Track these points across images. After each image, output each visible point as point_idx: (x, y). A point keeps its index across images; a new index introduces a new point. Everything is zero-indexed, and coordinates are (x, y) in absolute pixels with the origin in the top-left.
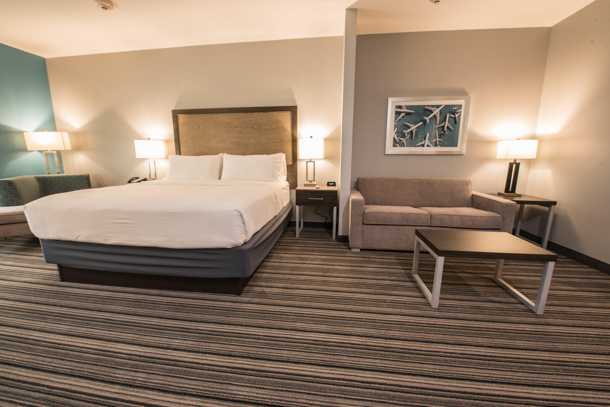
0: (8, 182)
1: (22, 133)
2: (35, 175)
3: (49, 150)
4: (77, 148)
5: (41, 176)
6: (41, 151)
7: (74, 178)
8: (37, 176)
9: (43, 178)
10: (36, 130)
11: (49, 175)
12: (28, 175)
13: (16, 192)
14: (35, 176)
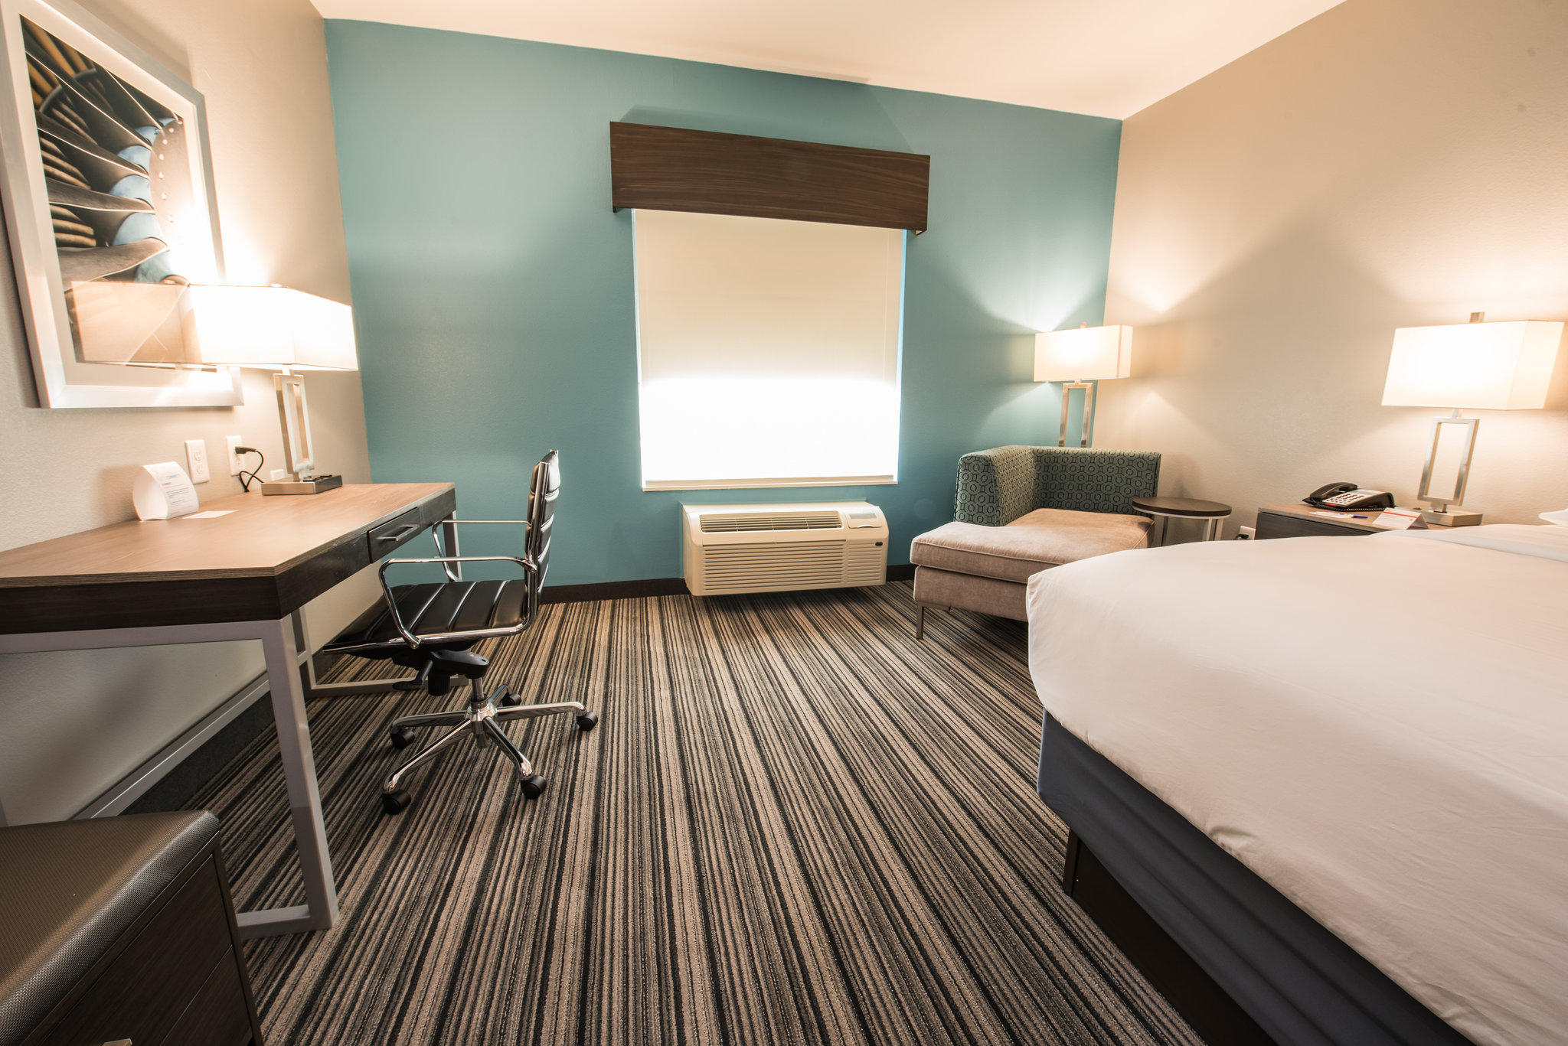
0: (984, 462)
1: (1031, 335)
2: (1036, 445)
3: (1077, 380)
4: (1144, 374)
5: (1045, 448)
6: (1058, 384)
7: (1121, 461)
8: (1038, 448)
9: (1049, 453)
10: (1063, 327)
11: (1063, 449)
12: (1018, 444)
13: (993, 489)
14: (1033, 447)
